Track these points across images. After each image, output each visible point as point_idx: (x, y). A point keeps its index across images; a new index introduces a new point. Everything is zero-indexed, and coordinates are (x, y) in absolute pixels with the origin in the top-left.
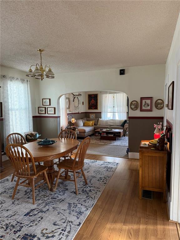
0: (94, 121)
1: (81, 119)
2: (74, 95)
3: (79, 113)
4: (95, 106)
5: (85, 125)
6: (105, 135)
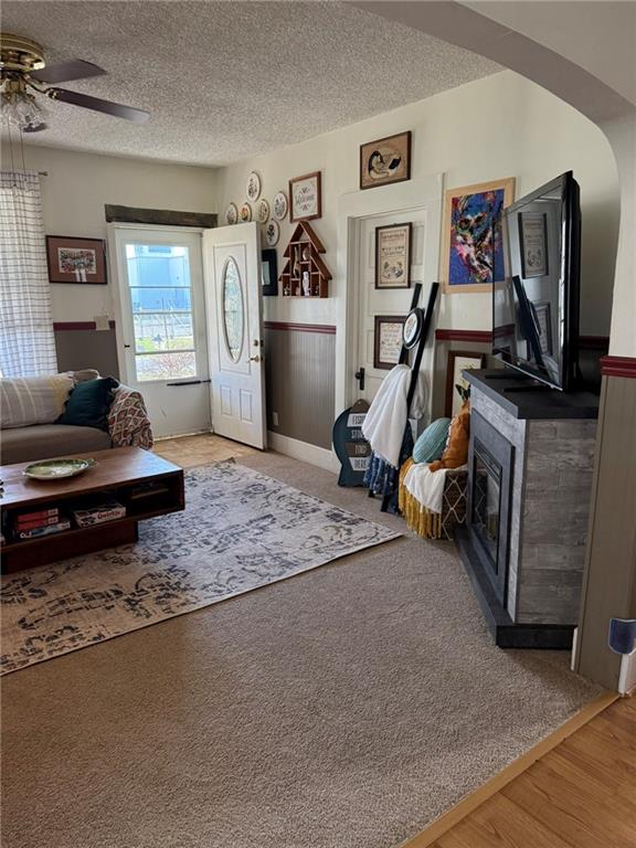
6: (60, 527)
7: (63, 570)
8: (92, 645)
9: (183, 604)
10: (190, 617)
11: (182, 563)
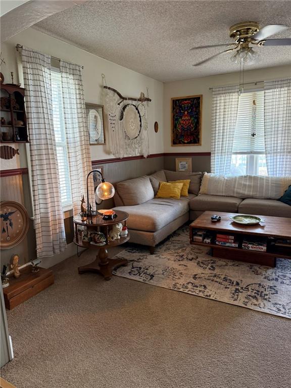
0: (189, 181)
1: (149, 174)
2: (124, 99)
3: (142, 157)
4: (192, 134)
5: (159, 194)
6: (233, 245)
7: (232, 264)
8: (203, 297)
9: (255, 305)
10: (251, 312)
11: (280, 287)
